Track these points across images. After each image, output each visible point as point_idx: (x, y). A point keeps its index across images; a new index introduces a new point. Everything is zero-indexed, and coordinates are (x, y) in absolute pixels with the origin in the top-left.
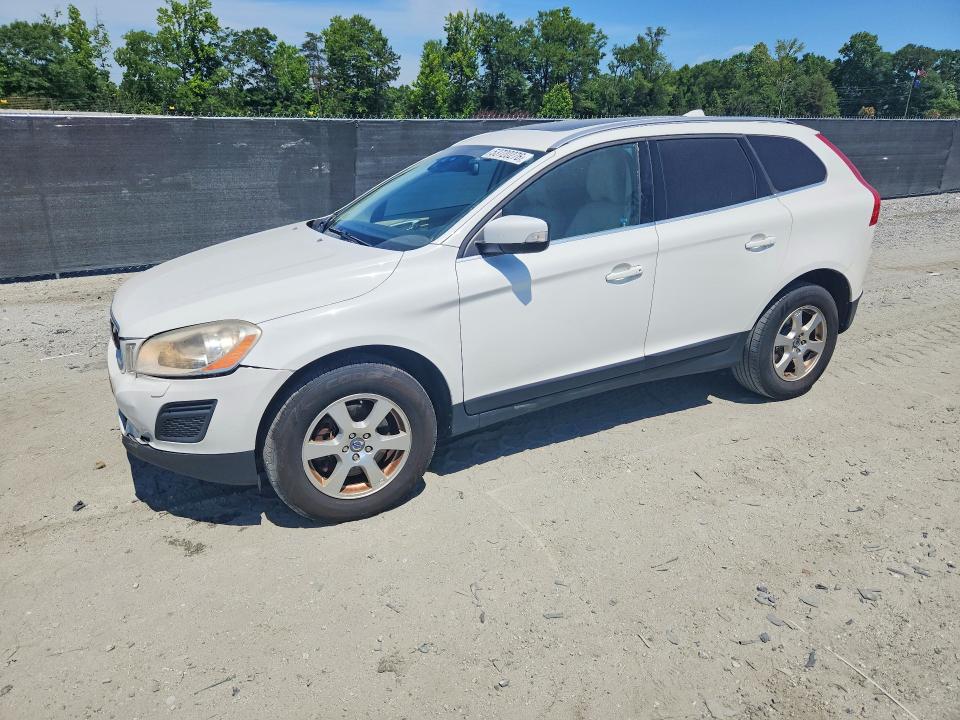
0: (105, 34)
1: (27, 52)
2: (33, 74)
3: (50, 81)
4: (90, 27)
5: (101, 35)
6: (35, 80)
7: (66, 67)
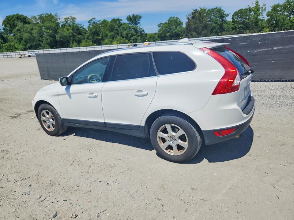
0: (265, 7)
1: (240, 18)
2: (240, 23)
3: (244, 25)
4: (261, 6)
5: (264, 8)
6: (240, 25)
7: (250, 20)
